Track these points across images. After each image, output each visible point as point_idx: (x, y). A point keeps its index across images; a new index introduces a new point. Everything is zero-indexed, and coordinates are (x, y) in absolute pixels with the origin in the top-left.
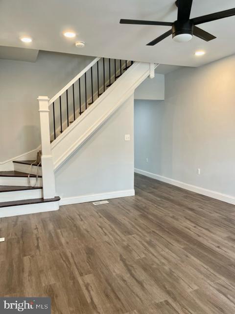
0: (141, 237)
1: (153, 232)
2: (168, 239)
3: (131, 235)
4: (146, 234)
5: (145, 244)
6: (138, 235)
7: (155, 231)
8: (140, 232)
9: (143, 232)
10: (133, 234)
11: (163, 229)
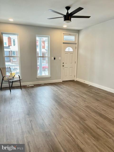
0: (81, 105)
1: (75, 107)
2: (68, 104)
3: (86, 106)
4: (78, 106)
5: (78, 102)
6: (82, 106)
7: (74, 107)
8: (82, 107)
9: (80, 107)
10: (84, 106)
11: (70, 109)
